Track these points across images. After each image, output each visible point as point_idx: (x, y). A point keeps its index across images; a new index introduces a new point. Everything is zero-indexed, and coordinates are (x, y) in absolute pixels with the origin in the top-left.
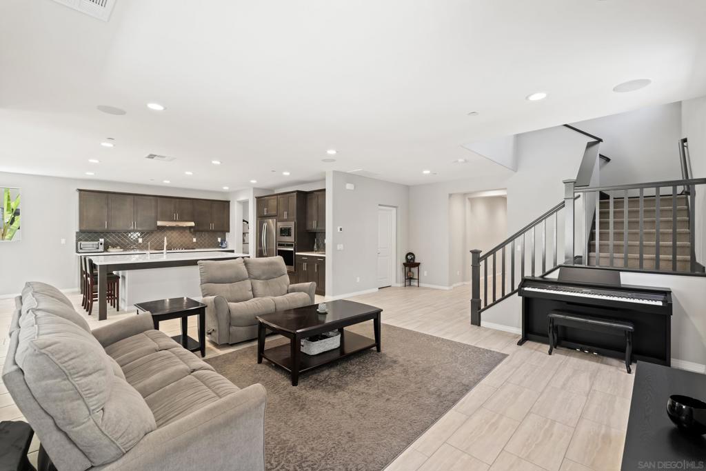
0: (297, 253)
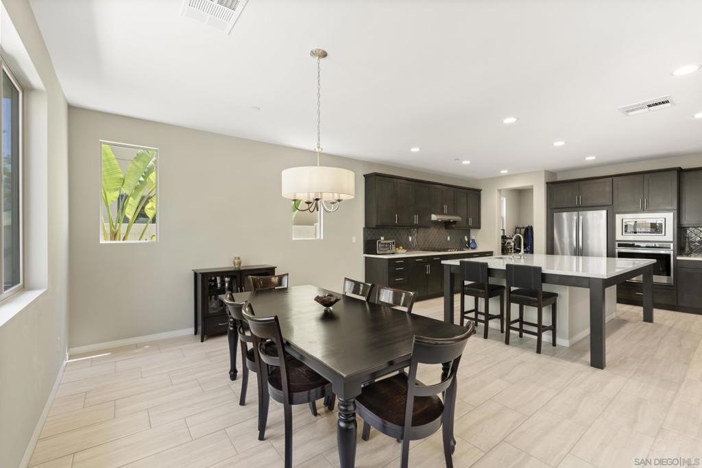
0: (678, 258)
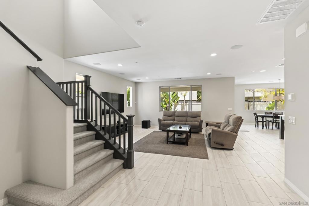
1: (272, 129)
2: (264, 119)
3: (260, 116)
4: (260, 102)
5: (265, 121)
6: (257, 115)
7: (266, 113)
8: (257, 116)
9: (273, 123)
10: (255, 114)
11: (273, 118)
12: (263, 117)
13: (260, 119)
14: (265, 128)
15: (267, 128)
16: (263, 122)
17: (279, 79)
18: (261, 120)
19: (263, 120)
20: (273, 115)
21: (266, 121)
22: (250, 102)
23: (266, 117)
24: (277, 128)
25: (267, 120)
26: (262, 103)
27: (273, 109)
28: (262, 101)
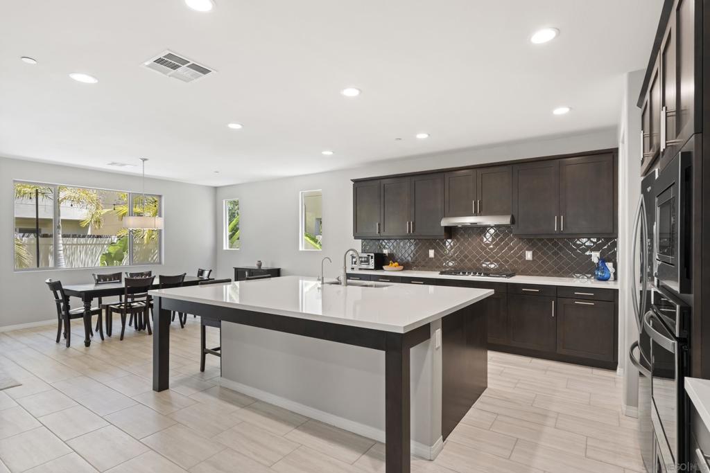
1: (122, 338)
2: (92, 303)
3: (78, 294)
4: (84, 237)
5: (95, 312)
6: (63, 291)
7: (102, 279)
8: (66, 296)
9: (123, 313)
10: (55, 286)
11: (123, 296)
12: (87, 297)
13: (77, 306)
14: (96, 338)
15: (103, 339)
16: (87, 316)
17: (144, 160)
18: (82, 310)
19: (88, 307)
20: (123, 285)
21: (99, 312)
22: (45, 236)
23: (100, 294)
24: (136, 327)
25: (103, 303)
26: (89, 241)
27: (121, 260)
28: (89, 233)
